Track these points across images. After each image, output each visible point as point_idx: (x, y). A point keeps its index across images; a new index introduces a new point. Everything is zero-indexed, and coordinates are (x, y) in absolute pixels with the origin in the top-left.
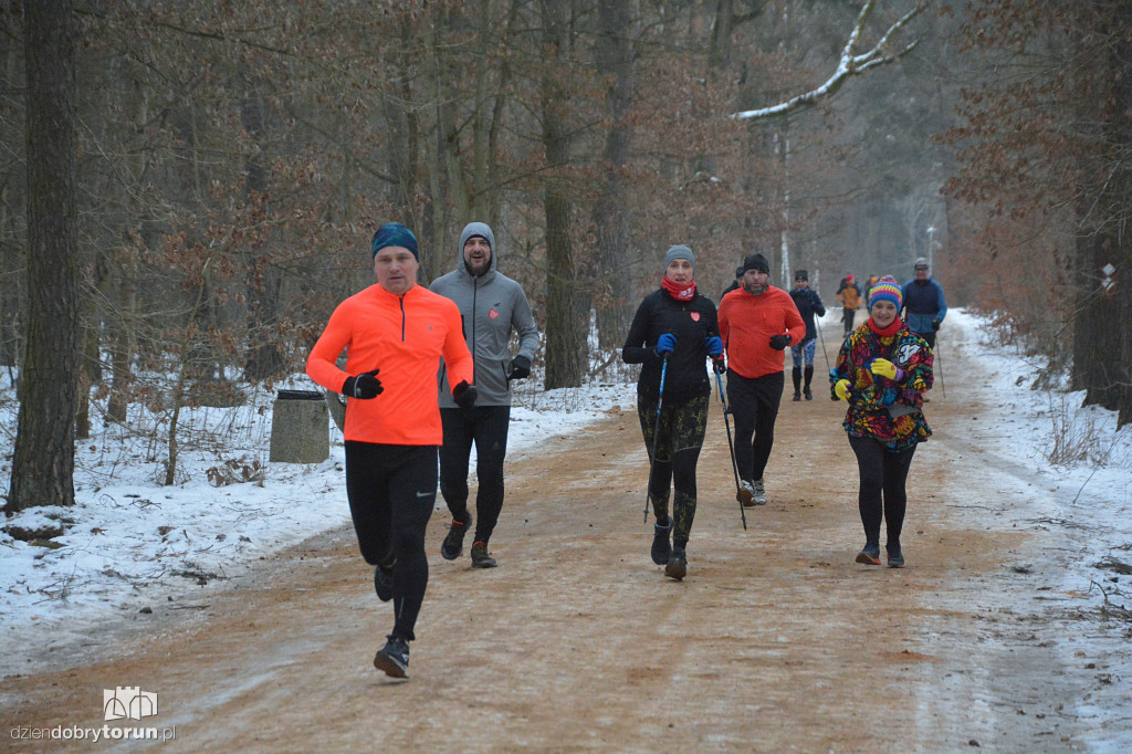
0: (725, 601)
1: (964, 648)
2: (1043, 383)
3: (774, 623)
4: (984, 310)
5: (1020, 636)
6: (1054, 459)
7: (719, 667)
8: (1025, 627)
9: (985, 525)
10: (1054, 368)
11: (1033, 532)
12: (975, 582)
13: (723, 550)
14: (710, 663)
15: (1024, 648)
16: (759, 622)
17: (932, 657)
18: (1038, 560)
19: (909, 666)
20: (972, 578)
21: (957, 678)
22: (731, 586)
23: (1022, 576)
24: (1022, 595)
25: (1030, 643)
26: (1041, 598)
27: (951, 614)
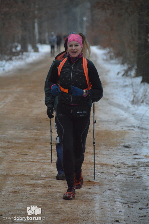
0: (20, 159)
1: (109, 179)
2: (126, 74)
3: (39, 169)
4: (103, 47)
5: (129, 174)
6: (133, 102)
7: (20, 188)
8: (131, 170)
9: (112, 128)
10: (130, 69)
11: (129, 131)
12: (111, 151)
13: (19, 138)
14: (16, 186)
15: (131, 179)
16: (34, 168)
17: (98, 183)
18: (132, 142)
19: (90, 187)
20: (109, 150)
21: (108, 192)
22: (23, 153)
23: (127, 149)
24: (129, 157)
25: (133, 177)
26: (135, 158)
27: (104, 165)
